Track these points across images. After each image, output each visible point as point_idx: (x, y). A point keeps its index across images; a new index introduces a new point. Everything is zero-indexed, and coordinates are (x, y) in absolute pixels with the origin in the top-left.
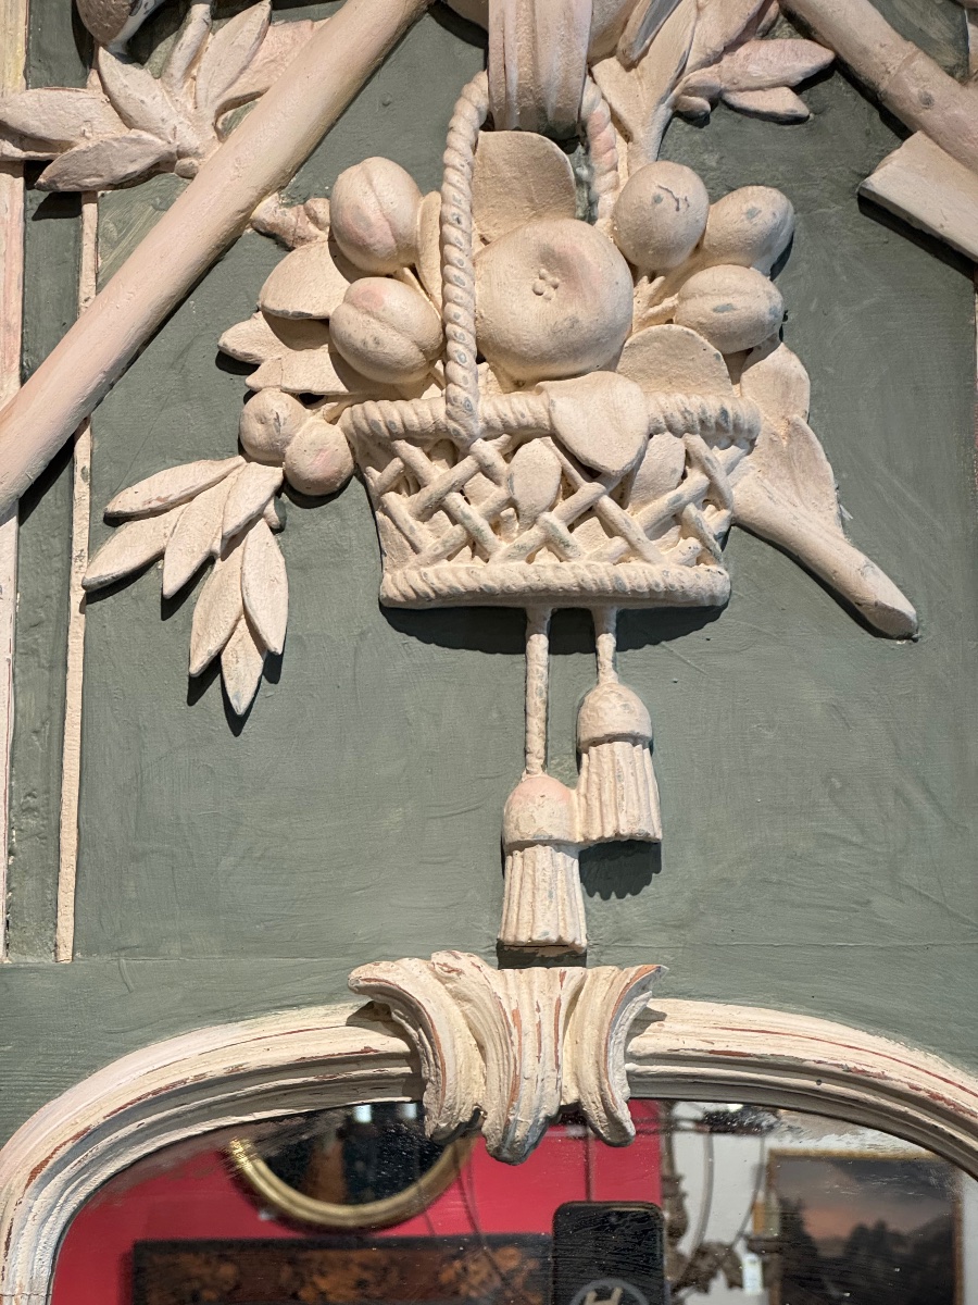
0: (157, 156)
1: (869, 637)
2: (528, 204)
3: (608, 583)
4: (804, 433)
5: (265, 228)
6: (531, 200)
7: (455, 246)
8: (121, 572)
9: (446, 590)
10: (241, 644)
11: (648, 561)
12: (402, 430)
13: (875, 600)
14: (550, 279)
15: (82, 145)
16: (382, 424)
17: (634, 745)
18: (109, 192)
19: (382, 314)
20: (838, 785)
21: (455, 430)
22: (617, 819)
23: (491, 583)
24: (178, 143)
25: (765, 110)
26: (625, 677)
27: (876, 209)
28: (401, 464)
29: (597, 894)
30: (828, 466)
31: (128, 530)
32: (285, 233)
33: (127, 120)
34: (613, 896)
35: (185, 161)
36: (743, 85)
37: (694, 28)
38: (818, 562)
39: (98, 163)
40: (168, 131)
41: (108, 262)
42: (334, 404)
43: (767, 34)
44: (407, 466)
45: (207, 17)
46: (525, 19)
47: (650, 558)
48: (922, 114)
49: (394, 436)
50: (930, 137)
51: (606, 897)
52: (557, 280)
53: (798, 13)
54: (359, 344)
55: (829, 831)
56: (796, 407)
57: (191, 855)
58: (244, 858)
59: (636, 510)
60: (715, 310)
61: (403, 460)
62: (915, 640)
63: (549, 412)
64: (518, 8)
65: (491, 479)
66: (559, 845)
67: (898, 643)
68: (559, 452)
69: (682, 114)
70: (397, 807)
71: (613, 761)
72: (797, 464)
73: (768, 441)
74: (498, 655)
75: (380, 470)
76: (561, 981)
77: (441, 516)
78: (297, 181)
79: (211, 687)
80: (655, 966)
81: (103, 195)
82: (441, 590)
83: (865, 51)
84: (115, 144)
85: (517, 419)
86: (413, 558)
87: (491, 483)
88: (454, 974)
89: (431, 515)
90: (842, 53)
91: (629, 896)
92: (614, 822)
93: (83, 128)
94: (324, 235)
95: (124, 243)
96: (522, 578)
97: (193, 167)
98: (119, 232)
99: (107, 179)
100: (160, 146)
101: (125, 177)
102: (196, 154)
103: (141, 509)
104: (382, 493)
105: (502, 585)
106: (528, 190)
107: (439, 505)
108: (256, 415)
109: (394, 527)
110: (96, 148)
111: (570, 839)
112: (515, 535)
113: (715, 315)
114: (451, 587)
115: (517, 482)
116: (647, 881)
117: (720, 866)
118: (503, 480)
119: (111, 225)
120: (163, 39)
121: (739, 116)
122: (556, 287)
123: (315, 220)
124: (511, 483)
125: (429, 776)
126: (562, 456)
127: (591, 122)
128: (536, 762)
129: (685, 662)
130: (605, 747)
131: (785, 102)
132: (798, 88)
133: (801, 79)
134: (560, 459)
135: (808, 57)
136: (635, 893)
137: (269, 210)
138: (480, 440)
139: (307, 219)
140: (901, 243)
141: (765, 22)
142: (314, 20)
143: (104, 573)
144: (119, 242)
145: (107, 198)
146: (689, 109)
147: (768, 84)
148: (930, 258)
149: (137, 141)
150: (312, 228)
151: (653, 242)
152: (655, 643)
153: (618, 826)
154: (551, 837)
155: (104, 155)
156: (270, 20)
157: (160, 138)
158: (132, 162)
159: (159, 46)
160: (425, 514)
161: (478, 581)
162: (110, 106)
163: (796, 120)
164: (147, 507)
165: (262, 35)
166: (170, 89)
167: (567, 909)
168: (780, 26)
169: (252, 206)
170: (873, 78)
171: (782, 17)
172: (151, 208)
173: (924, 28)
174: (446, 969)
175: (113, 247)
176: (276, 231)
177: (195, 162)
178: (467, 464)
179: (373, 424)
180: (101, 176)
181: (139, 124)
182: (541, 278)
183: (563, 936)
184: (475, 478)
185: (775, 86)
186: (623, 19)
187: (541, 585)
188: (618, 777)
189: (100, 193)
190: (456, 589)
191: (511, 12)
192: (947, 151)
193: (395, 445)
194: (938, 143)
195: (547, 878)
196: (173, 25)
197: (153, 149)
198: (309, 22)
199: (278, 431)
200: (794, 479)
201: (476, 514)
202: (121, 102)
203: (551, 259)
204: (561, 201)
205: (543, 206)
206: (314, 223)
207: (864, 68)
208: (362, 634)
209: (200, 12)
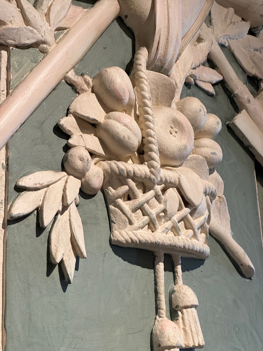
0: (37, 40)
1: (240, 277)
2: (155, 99)
3: (191, 246)
4: (225, 202)
5: (70, 82)
6: (157, 98)
7: (150, 108)
8: (26, 213)
9: (144, 241)
12: (132, 175)
13: (248, 264)
14: (175, 129)
15: (10, 26)
16: (125, 171)
18: (14, 48)
19: (131, 127)
20: (237, 330)
21: (153, 179)
22: (199, 339)
23: (159, 241)
24: (45, 38)
25: (205, 89)
28: (128, 188)
30: (229, 215)
31: (26, 195)
32: (78, 85)
33: (26, 21)
35: (45, 46)
36: (201, 79)
38: (231, 248)
39: (16, 35)
41: (14, 78)
42: (98, 159)
44: (131, 189)
48: (247, 105)
49: (128, 176)
50: (248, 112)
52: (177, 130)
53: (214, 61)
54: (122, 137)
55: (236, 347)
56: (220, 192)
57: (49, 345)
58: (68, 348)
60: (211, 153)
61: (129, 187)
62: (251, 279)
63: (179, 178)
65: (157, 200)
67: (247, 280)
68: (179, 194)
70: (118, 328)
72: (222, 213)
73: (215, 202)
74: (146, 269)
75: (115, 189)
77: (139, 211)
78: (78, 67)
79: (55, 269)
82: (142, 241)
83: (232, 80)
84: (25, 30)
85: (170, 179)
86: (129, 226)
87: (157, 202)
89: (136, 211)
90: (225, 78)
92: (198, 340)
93: (11, 19)
94: (90, 89)
95: (20, 71)
96: (169, 240)
97: (47, 49)
98: (18, 66)
99: (16, 43)
100: (39, 37)
101: (23, 45)
102: (49, 45)
103: (33, 186)
104: (117, 198)
105: (163, 242)
107: (141, 207)
108: (79, 157)
109: (121, 213)
110: (18, 29)
112: (162, 223)
113: (211, 155)
114: (146, 240)
115: (168, 203)
118: (162, 201)
119: (15, 62)
122: (176, 132)
123: (88, 84)
124: (166, 203)
126: (179, 196)
128: (164, 313)
129: (196, 279)
130: (189, 310)
131: (211, 89)
133: (214, 82)
134: (179, 197)
135: (216, 77)
137: (72, 75)
138: (156, 185)
139: (84, 83)
142: (83, 8)
143: (21, 212)
144: (18, 70)
145: (13, 50)
146: (189, 82)
149: (32, 32)
150: (85, 87)
152: (188, 271)
153: (199, 342)
157: (39, 33)
158: (28, 39)
160: (134, 210)
161: (155, 240)
162: (20, 14)
164: (35, 186)
165: (70, 7)
166: (41, 15)
169: (67, 73)
170: (233, 89)
172: (30, 60)
175: (16, 72)
176: (74, 84)
177: (48, 48)
178: (151, 193)
180: (15, 41)
181: (33, 25)
182: (172, 128)
184: (153, 199)
185: (208, 82)
187: (174, 244)
189: (11, 48)
190: (148, 241)
192: (252, 119)
193: (128, 181)
194: (249, 115)
197: (36, 37)
198: (81, 8)
199: (88, 165)
200: (220, 218)
201: (153, 212)
202: (27, 13)
203: (176, 122)
204: (167, 102)
205: (161, 102)
206: (87, 85)
207: (231, 85)
208: (105, 254)
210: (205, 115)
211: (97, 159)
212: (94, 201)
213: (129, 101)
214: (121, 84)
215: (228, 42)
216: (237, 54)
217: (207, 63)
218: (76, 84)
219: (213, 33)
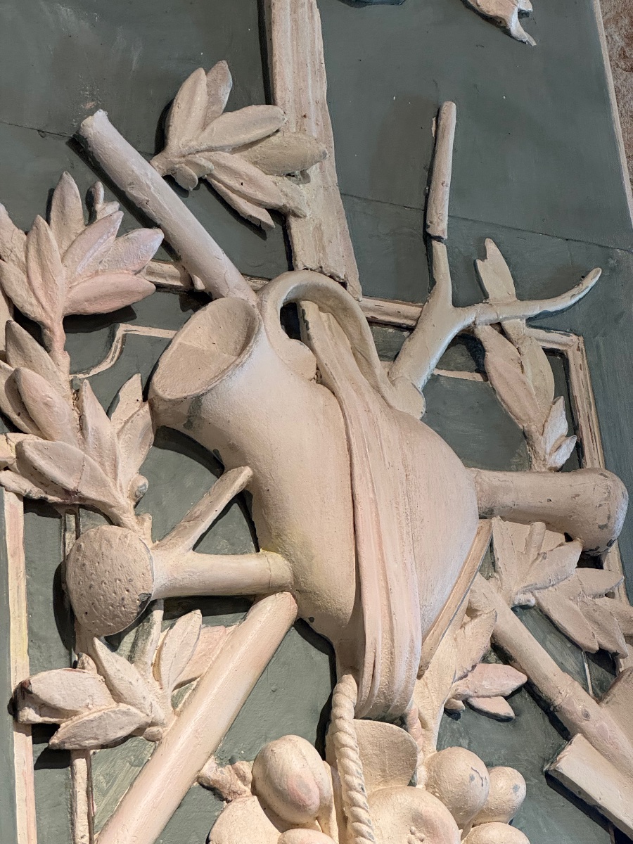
0: (138, 725)
2: (380, 773)
5: (209, 783)
6: (384, 771)
14: (418, 834)
15: (86, 716)
18: (98, 751)
24: (153, 716)
25: (493, 712)
27: (557, 783)
32: (223, 787)
33: (117, 696)
35: (154, 729)
36: (480, 694)
39: (97, 730)
40: (147, 705)
41: (101, 808)
45: (163, 618)
48: (583, 724)
50: (587, 738)
52: (423, 836)
69: (450, 713)
78: (222, 747)
81: (94, 753)
83: (546, 678)
84: (112, 715)
90: (531, 677)
93: (88, 701)
94: (248, 789)
95: (111, 792)
97: (159, 733)
98: (107, 783)
99: (101, 742)
100: (141, 718)
101: (113, 740)
102: (163, 725)
106: (384, 764)
110: (100, 718)
119: (101, 777)
121: (475, 714)
122: (422, 841)
123: (243, 778)
127: (410, 716)
131: (504, 709)
132: (508, 698)
133: (511, 692)
135: (511, 679)
137: (212, 771)
139: (236, 777)
140: (571, 807)
142: (226, 626)
144: (107, 791)
145: (96, 755)
146: (454, 708)
147: (493, 694)
148: (587, 818)
149: (126, 713)
150: (239, 785)
151: (466, 806)
155: (104, 723)
156: (201, 625)
157: (142, 712)
158: (120, 729)
162: (104, 685)
163: (507, 720)
165: (199, 637)
166: (144, 673)
168: (490, 654)
170: (552, 696)
171: (490, 649)
172: (128, 764)
175: (104, 796)
176: (217, 786)
177: (161, 730)
180: (98, 739)
181: (128, 700)
182: (412, 833)
185: (496, 696)
189: (92, 752)
192: (597, 749)
194: (591, 743)
197: (136, 719)
198: (222, 628)
202: (116, 682)
203: (419, 820)
204: (405, 773)
205: (391, 776)
206: (241, 780)
207: (545, 689)
209: (158, 614)
210: (482, 785)
213: (321, 802)
214: (301, 777)
215: (536, 597)
216: (556, 616)
217: (493, 654)
218: (220, 785)
219: (500, 588)
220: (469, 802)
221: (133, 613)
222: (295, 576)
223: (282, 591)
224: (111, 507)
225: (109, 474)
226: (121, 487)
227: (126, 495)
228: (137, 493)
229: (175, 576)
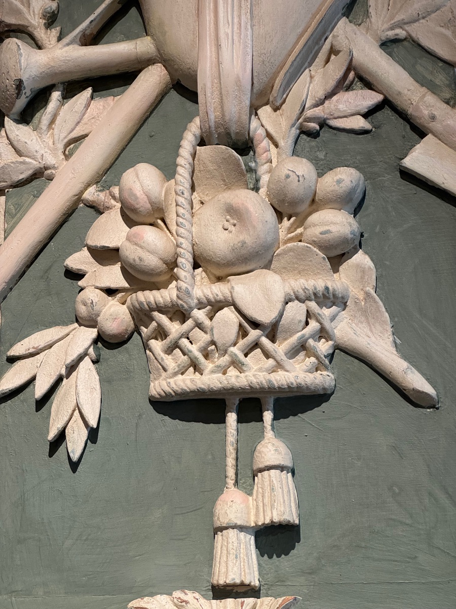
0: (34, 170)
1: (411, 407)
2: (223, 183)
3: (265, 384)
4: (372, 297)
5: (89, 204)
6: (224, 181)
7: (181, 206)
8: (14, 387)
9: (180, 391)
10: (76, 423)
11: (287, 371)
12: (155, 306)
13: (412, 387)
14: (232, 221)
16: (145, 303)
17: (282, 471)
18: (11, 190)
19: (142, 244)
20: (397, 491)
21: (181, 305)
23: (203, 386)
24: (44, 162)
25: (348, 128)
26: (278, 434)
27: (409, 176)
28: (156, 324)
29: (266, 555)
31: (19, 364)
32: (99, 205)
33: (19, 153)
34: (275, 556)
35: (49, 172)
36: (336, 115)
37: (309, 87)
38: (382, 367)
39: (4, 175)
40: (39, 157)
41: (10, 225)
42: (123, 294)
43: (349, 88)
44: (160, 326)
45: (60, 98)
46: (217, 88)
47: (288, 369)
48: (430, 125)
49: (152, 310)
50: (436, 136)
51: (270, 557)
52: (235, 222)
53: (364, 76)
54: (132, 261)
55: (393, 517)
57: (49, 539)
58: (77, 540)
59: (281, 343)
60: (321, 234)
61: (157, 322)
62: (437, 409)
63: (231, 292)
64: (212, 82)
65: (202, 330)
66: (242, 528)
67: (428, 410)
68: (237, 314)
69: (305, 132)
70: (159, 509)
71: (270, 480)
72: (370, 314)
75: (147, 328)
76: (242, 606)
77: (177, 351)
78: (106, 178)
79: (61, 447)
80: (293, 597)
81: (8, 191)
82: (177, 391)
83: (399, 93)
84: (12, 165)
85: (214, 297)
86: (164, 374)
87: (203, 333)
88: (184, 604)
89: (172, 351)
90: (388, 96)
91: (283, 556)
94: (119, 205)
95: (18, 215)
96: (219, 383)
97: (53, 174)
98: (16, 210)
99: (9, 183)
100: (35, 164)
101: (18, 182)
102: (54, 168)
103: (24, 353)
104: (148, 340)
105: (209, 387)
106: (222, 176)
107: (175, 345)
108: (82, 301)
109: (154, 358)
110: (3, 167)
111: (248, 525)
112: (216, 360)
113: (321, 236)
114: (182, 389)
115: (215, 331)
116: (293, 548)
117: (333, 538)
118: (208, 331)
119: (12, 206)
120: (38, 111)
121: (335, 132)
122: (235, 225)
123: (114, 198)
124: (212, 332)
125: (175, 491)
126: (239, 316)
127: (255, 139)
128: (231, 482)
129: (311, 425)
130: (266, 472)
131: (359, 123)
132: (366, 115)
133: (366, 110)
134: (238, 318)
135: (369, 99)
136: (287, 554)
137: (91, 194)
138: (196, 310)
139: (110, 197)
140: (424, 193)
141: (347, 82)
142: (114, 96)
143: (5, 388)
144: (16, 215)
145: (9, 193)
146: (308, 129)
147: (349, 114)
148: (439, 201)
149: (24, 163)
150: (113, 202)
151: (287, 199)
152: (295, 415)
153: (272, 517)
154: (236, 524)
155: (7, 171)
156: (92, 98)
157: (35, 161)
158: (21, 173)
159: (37, 114)
160: (169, 350)
161: (196, 386)
162: (10, 146)
163: (365, 132)
164: (27, 352)
165: (88, 106)
166: (41, 136)
167: (246, 564)
168: (356, 84)
169: (82, 192)
170: (405, 107)
171: (356, 79)
172: (32, 196)
173: (433, 79)
174: (179, 600)
175: (13, 218)
177: (53, 172)
178: (189, 323)
179: (141, 303)
180: (6, 182)
181: (25, 154)
182: (227, 221)
183: (244, 580)
184: (194, 330)
185: (353, 115)
186: (271, 85)
187: (229, 386)
188: (272, 489)
189: (6, 191)
190: (185, 390)
191: (209, 85)
192: (445, 144)
193: (153, 314)
194: (440, 140)
195: (235, 548)
196: (44, 103)
197: (31, 166)
199: (93, 309)
201: (194, 349)
202: (15, 143)
204: (239, 180)
205: (231, 183)
206: (113, 199)
207: (399, 103)
208: (140, 416)
209: (56, 95)
210: (299, 181)
211: (120, 295)
212: (126, 349)
214: (131, 189)
215: (406, 31)
216: (426, 42)
217: (359, 83)
218: (97, 204)
220: (288, 195)
221: (13, 95)
222: (158, 50)
223: (154, 64)
224: (28, 27)
225: (26, 5)
226: (34, 11)
227: (37, 17)
228: (44, 14)
229: (52, 65)
